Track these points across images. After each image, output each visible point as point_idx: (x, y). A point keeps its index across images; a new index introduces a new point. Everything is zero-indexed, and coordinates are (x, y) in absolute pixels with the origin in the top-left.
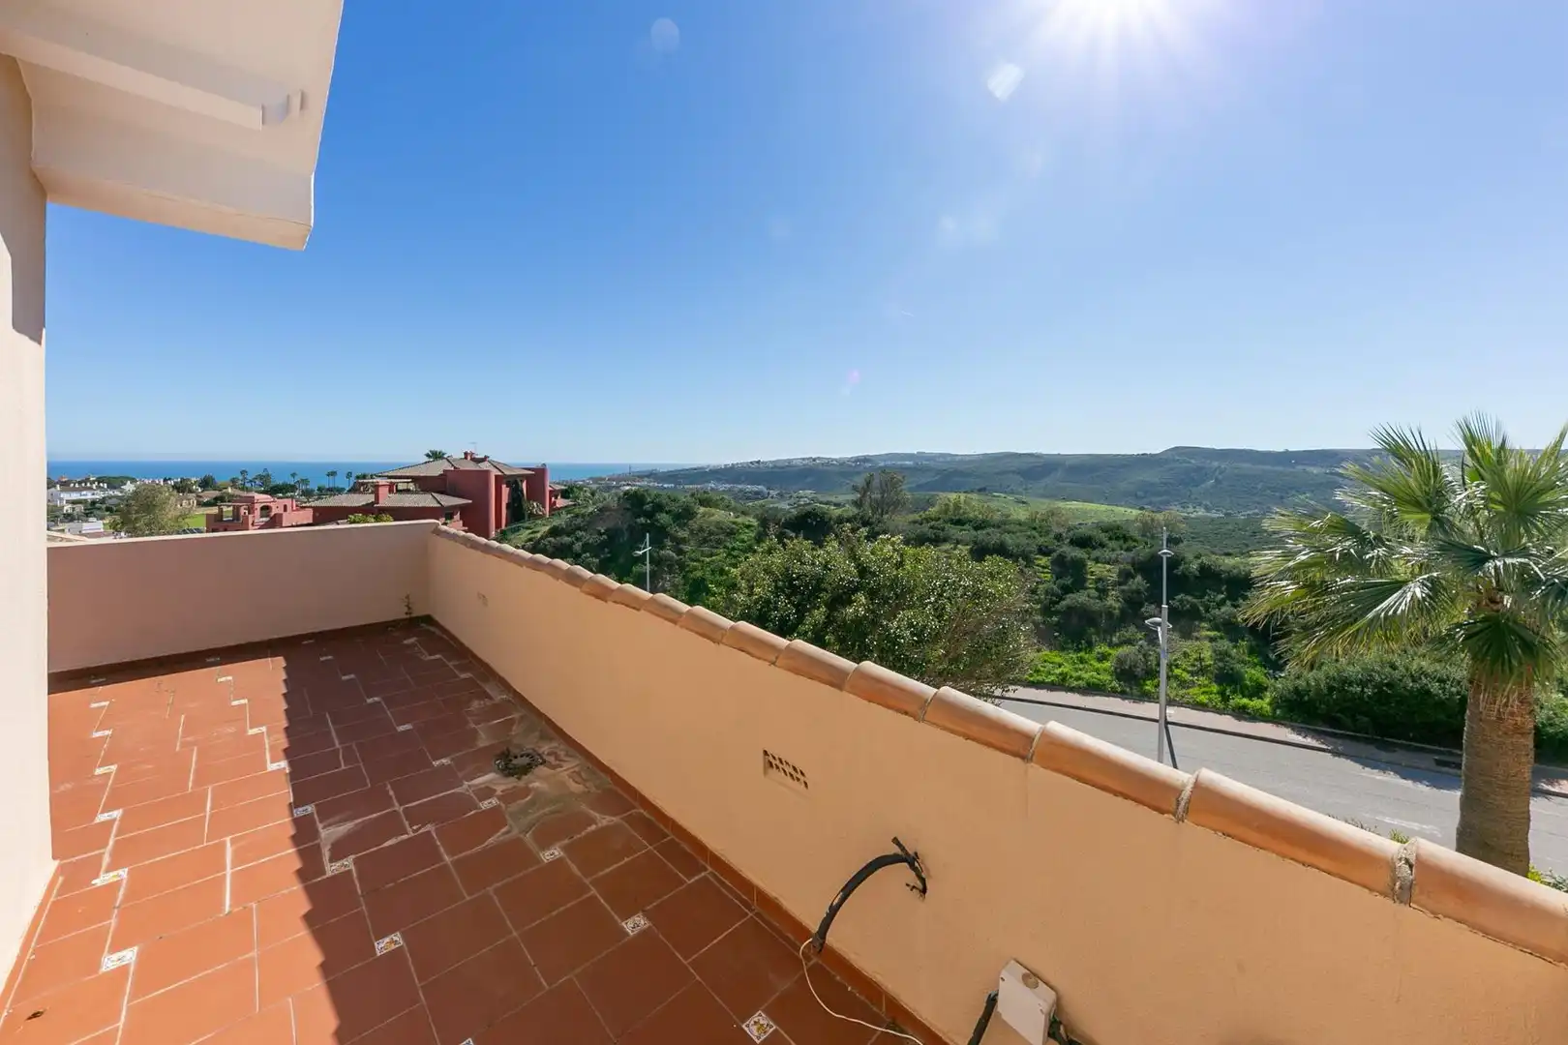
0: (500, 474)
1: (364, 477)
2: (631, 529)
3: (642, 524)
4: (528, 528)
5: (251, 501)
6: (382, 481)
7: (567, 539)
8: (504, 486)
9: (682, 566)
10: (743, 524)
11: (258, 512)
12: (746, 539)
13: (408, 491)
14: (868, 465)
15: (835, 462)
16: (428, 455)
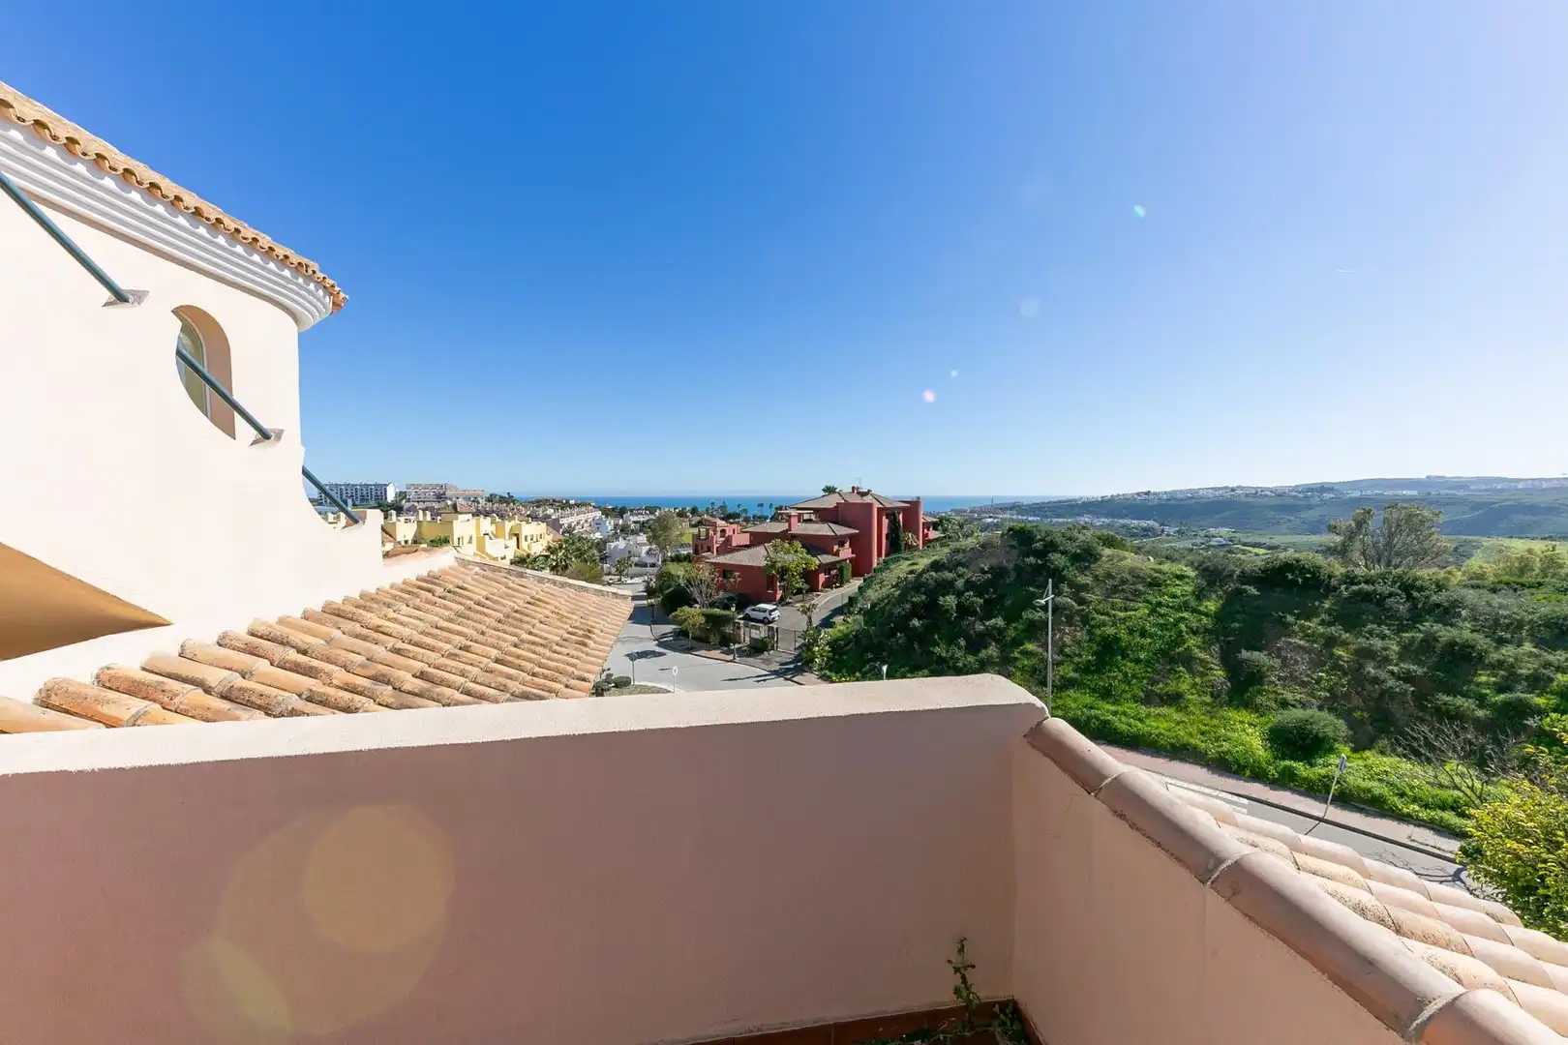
0: (881, 506)
1: (781, 508)
2: (1018, 569)
3: (1031, 565)
4: (907, 559)
5: (714, 525)
6: (794, 512)
7: (948, 575)
8: (884, 518)
9: (1085, 620)
10: (1172, 573)
11: (719, 534)
12: (1179, 593)
13: (810, 521)
14: (1327, 496)
15: (1269, 493)
16: (824, 490)
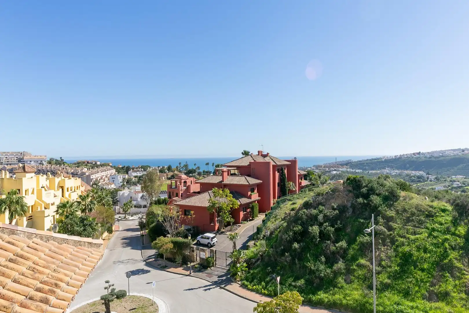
0: (275, 164)
1: (218, 166)
2: (353, 206)
3: (360, 204)
5: (180, 178)
6: (225, 169)
7: (314, 212)
8: (276, 172)
10: (439, 208)
11: (183, 184)
12: (443, 222)
16: (242, 153)
